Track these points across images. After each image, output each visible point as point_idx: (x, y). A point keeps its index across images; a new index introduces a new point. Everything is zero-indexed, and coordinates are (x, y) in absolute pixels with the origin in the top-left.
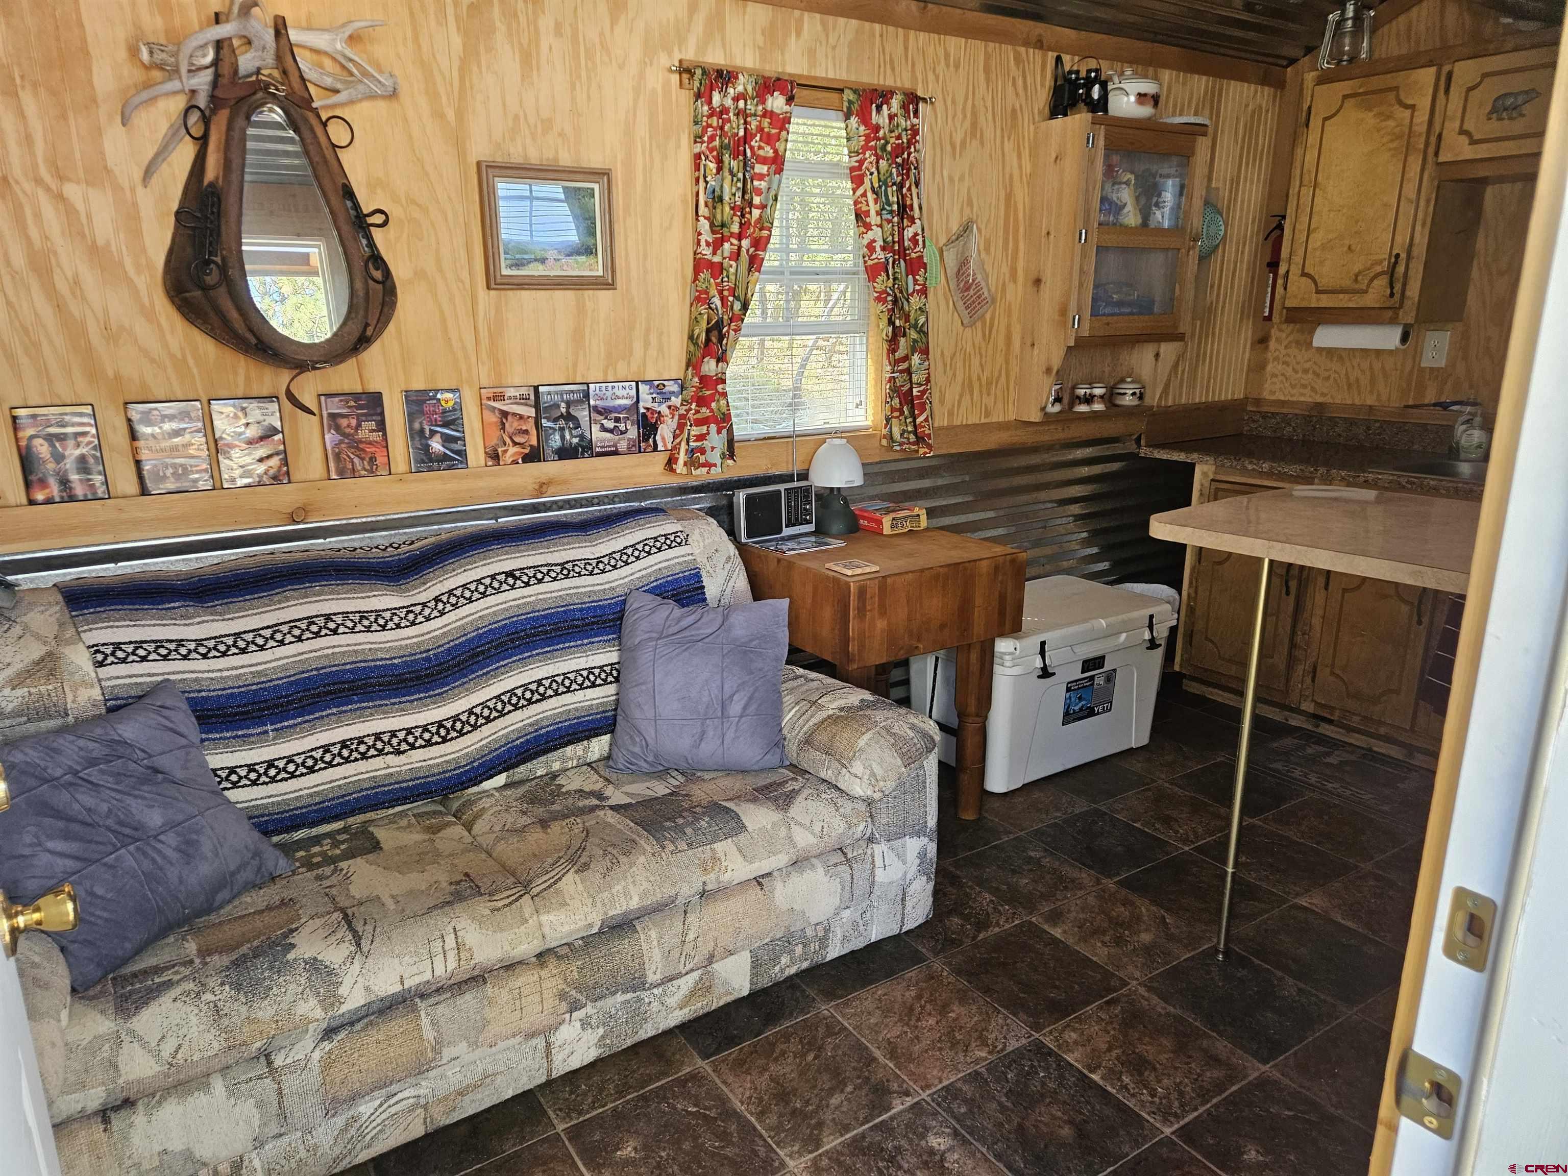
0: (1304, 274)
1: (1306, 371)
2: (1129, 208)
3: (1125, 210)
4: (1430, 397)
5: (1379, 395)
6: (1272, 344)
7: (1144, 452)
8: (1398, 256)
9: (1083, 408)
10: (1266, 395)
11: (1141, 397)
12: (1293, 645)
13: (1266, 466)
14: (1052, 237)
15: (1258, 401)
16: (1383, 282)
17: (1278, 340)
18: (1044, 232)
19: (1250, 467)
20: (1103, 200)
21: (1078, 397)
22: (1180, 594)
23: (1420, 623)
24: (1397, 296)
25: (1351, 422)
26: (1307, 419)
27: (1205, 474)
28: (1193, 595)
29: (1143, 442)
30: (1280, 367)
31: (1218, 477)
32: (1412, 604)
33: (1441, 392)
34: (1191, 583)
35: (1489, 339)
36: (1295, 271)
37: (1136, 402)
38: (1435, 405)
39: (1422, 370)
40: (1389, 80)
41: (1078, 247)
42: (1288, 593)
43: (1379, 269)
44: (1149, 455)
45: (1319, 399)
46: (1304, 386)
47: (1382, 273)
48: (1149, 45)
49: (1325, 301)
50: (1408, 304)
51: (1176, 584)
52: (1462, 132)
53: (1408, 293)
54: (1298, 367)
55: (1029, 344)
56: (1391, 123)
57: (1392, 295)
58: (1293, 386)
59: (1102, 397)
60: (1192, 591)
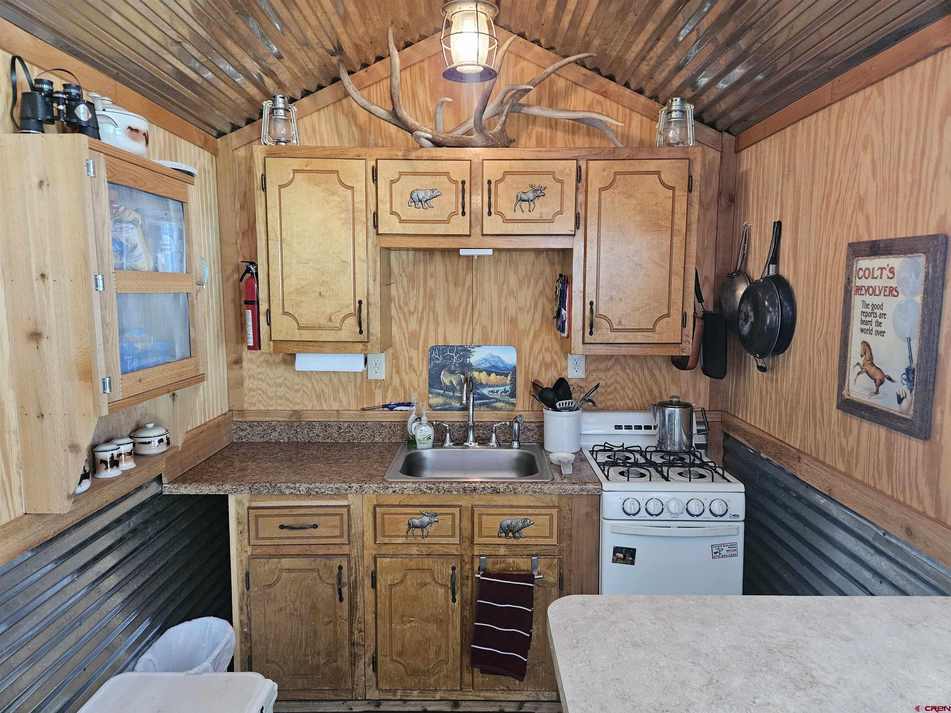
0: (285, 313)
1: (280, 386)
2: (140, 250)
3: (137, 252)
4: (379, 401)
5: (341, 401)
6: (245, 364)
7: (169, 489)
8: (360, 302)
9: (110, 473)
10: (246, 406)
11: (168, 443)
12: (353, 644)
15: (242, 412)
16: (352, 321)
17: (251, 361)
18: (35, 275)
20: (114, 241)
21: (104, 462)
22: (232, 624)
23: (454, 600)
24: (365, 333)
25: (326, 425)
26: (290, 425)
27: (239, 503)
28: (246, 621)
29: (164, 480)
30: (256, 382)
31: (254, 504)
32: (446, 586)
33: (385, 397)
34: (241, 609)
36: (276, 311)
37: (163, 447)
38: (385, 406)
39: (369, 382)
40: (330, 164)
41: (96, 296)
42: (341, 599)
43: (347, 311)
44: (175, 492)
45: (296, 408)
46: (280, 398)
47: (350, 315)
49: (307, 336)
50: (373, 339)
51: (229, 618)
52: (393, 213)
53: (371, 330)
54: (271, 382)
55: (33, 414)
56: (336, 198)
57: (361, 332)
58: (271, 399)
59: (130, 454)
60: (244, 617)
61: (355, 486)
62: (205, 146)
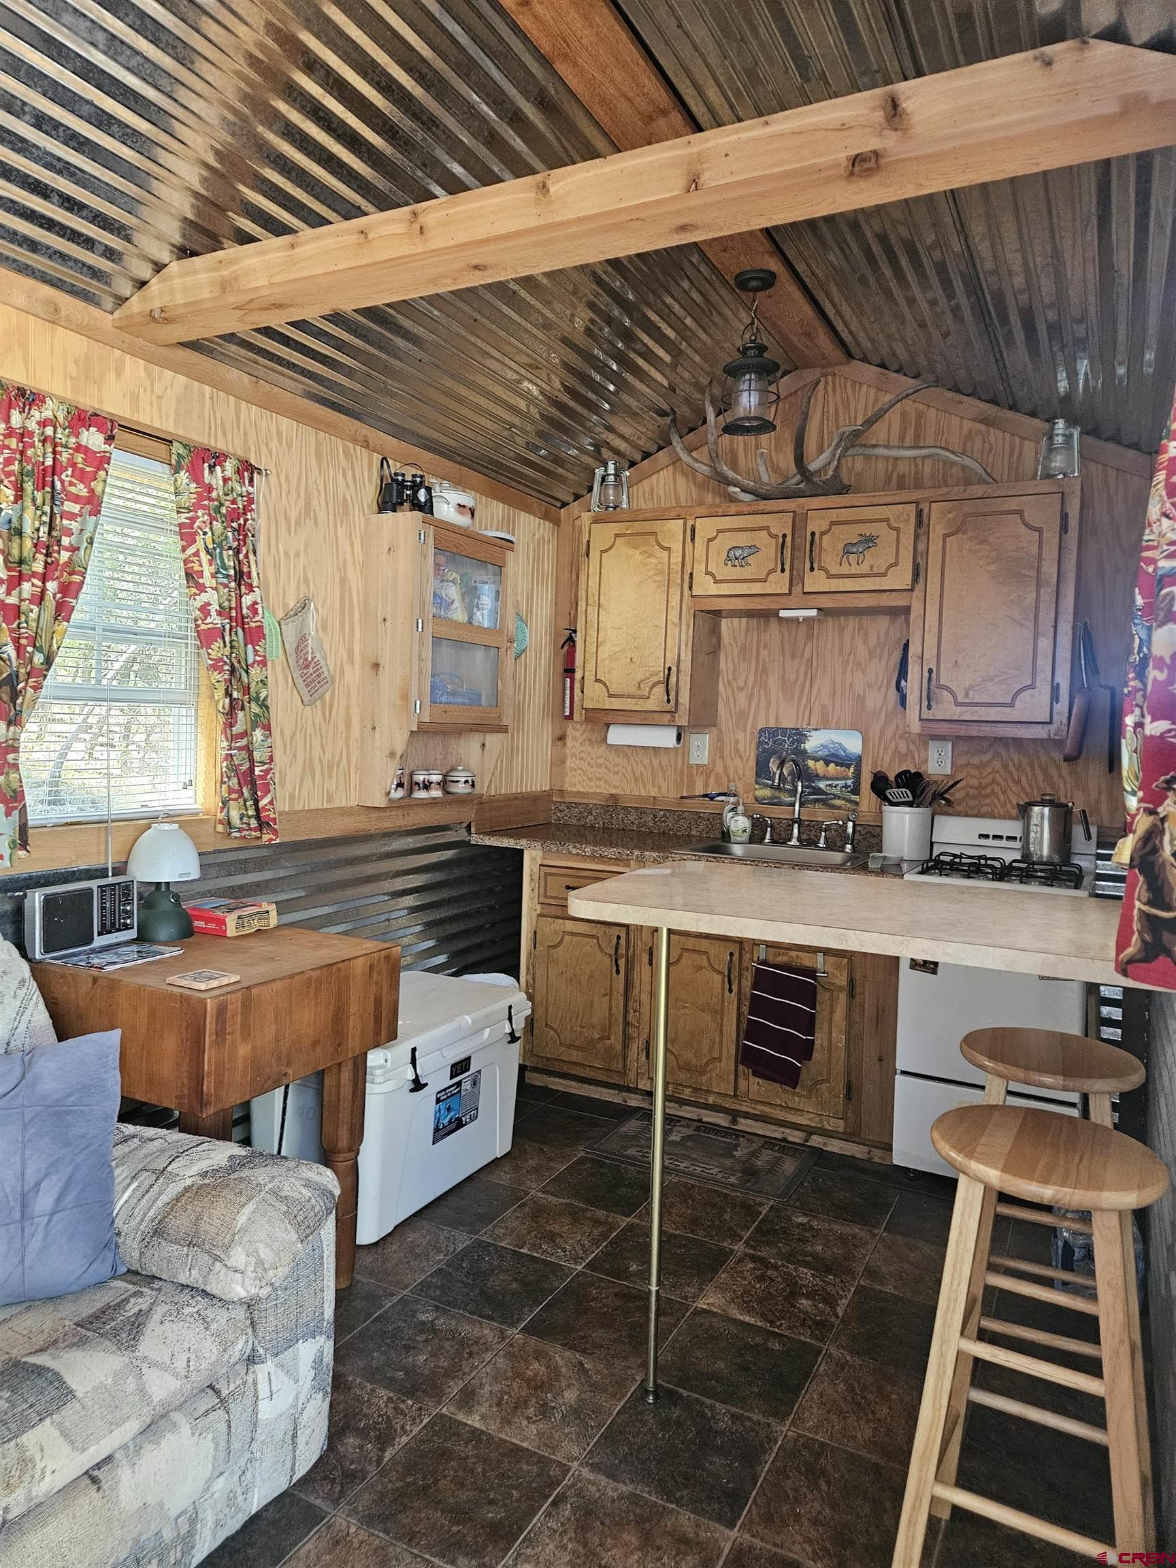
0: (597, 680)
1: (600, 766)
2: (457, 604)
3: (454, 606)
4: (699, 790)
5: (659, 787)
6: (569, 741)
7: (475, 839)
8: (670, 669)
9: (422, 794)
10: (567, 787)
11: (473, 786)
12: (626, 1024)
13: (588, 850)
14: (388, 624)
15: (562, 793)
16: (661, 689)
17: (574, 739)
18: (380, 619)
19: (574, 852)
20: (435, 595)
21: (417, 784)
22: (518, 981)
23: (731, 991)
24: (673, 702)
25: (641, 812)
26: (605, 808)
27: (533, 859)
28: (531, 981)
29: (473, 830)
30: (578, 762)
31: (546, 862)
32: (722, 973)
33: (706, 785)
34: (528, 969)
35: (737, 742)
36: (589, 677)
37: (468, 790)
38: (704, 796)
39: (690, 767)
40: (649, 527)
41: (417, 635)
42: (618, 972)
43: (656, 679)
44: (480, 842)
45: (613, 791)
46: (599, 779)
47: (659, 682)
48: (458, 466)
49: (616, 704)
50: (681, 708)
51: (513, 971)
52: (708, 573)
53: (680, 700)
54: (592, 762)
55: (369, 727)
56: (653, 560)
57: (669, 701)
58: (590, 780)
59: (439, 784)
60: (530, 978)
61: (636, 852)
62: (546, 516)
